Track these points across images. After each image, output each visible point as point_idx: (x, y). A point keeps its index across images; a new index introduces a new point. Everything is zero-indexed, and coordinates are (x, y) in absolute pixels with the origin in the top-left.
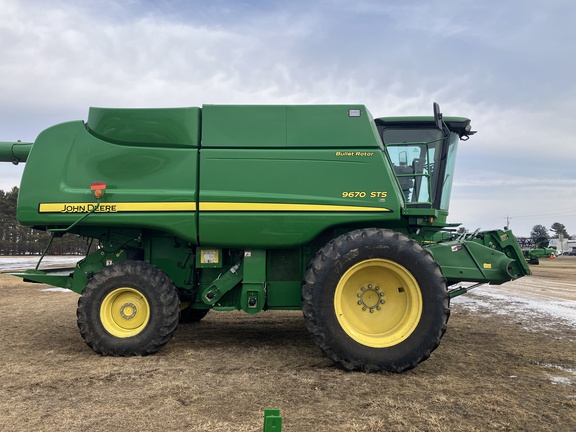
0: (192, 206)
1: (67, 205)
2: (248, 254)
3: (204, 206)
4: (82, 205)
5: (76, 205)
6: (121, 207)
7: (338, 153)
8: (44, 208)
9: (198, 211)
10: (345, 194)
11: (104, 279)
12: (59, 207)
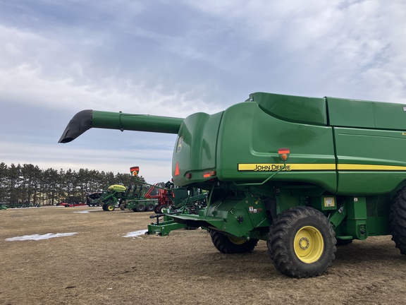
0: (332, 166)
1: (258, 165)
2: (356, 199)
3: (341, 167)
4: (268, 165)
5: (264, 165)
6: (293, 166)
7: (403, 133)
8: (242, 167)
9: (337, 170)
11: (295, 220)
12: (252, 167)
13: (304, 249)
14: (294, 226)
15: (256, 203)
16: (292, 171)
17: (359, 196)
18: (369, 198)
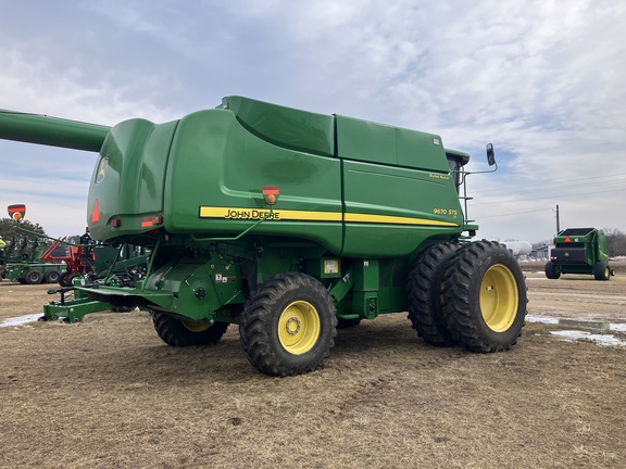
0: (337, 216)
1: (232, 210)
2: (366, 263)
3: (349, 217)
4: (247, 210)
5: (240, 210)
6: (284, 214)
7: (431, 174)
8: (206, 212)
9: (343, 222)
10: (436, 211)
11: (282, 293)
12: (222, 212)
13: (292, 334)
14: (280, 301)
15: (227, 268)
16: (282, 220)
17: (371, 258)
18: (383, 261)
